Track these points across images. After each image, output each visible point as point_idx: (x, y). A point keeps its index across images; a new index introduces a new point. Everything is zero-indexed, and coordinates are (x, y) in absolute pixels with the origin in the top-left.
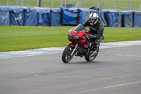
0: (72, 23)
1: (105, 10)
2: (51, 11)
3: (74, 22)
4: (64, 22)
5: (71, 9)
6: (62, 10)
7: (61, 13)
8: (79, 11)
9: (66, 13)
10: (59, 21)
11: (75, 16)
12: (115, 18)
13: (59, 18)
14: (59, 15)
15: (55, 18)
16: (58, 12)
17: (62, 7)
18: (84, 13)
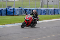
0: (11, 14)
1: (25, 8)
2: (2, 9)
3: (12, 14)
4: (8, 14)
5: (10, 8)
6: (7, 9)
7: (6, 10)
8: (14, 9)
9: (8, 10)
10: (6, 13)
11: (12, 11)
12: (29, 12)
13: (5, 12)
14: (6, 11)
15: (4, 12)
16: (5, 10)
17: (7, 8)
18: (16, 10)
